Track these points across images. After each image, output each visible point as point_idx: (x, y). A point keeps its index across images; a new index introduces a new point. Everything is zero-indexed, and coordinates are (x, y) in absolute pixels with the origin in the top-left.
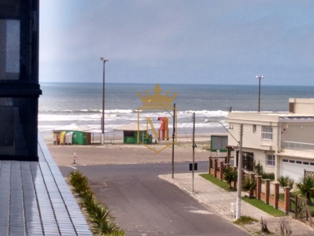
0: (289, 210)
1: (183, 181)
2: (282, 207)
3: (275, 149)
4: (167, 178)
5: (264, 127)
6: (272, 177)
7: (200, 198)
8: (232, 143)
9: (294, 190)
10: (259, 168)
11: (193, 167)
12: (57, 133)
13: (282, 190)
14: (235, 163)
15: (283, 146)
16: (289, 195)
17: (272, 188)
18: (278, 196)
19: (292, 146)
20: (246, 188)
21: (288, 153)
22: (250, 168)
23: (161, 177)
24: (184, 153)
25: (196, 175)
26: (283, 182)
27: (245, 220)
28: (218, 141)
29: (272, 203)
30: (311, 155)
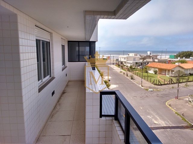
0: (128, 70)
1: (112, 66)
3: (126, 61)
4: (109, 65)
5: (124, 58)
6: (125, 65)
8: (119, 60)
9: (129, 67)
10: (123, 64)
11: (113, 64)
13: (127, 68)
14: (120, 63)
15: (127, 61)
16: (128, 68)
17: (125, 67)
19: (129, 61)
20: (121, 67)
21: (128, 62)
24: (112, 62)
26: (127, 66)
27: (121, 72)
28: (117, 60)
29: (125, 69)
30: (131, 62)
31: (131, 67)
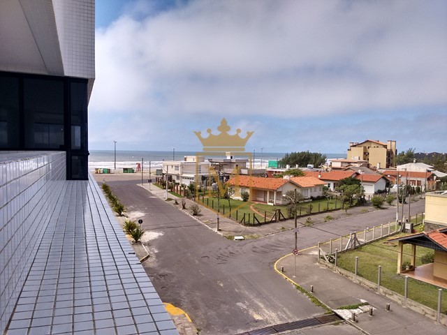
0: (185, 195)
1: (147, 186)
2: (182, 195)
3: (180, 174)
4: (140, 185)
5: (176, 166)
6: (179, 184)
7: (152, 192)
8: (164, 172)
9: (187, 188)
10: (174, 181)
11: (150, 181)
12: (97, 169)
13: (182, 189)
14: (165, 179)
15: (183, 173)
16: (185, 190)
17: (179, 188)
18: (181, 191)
19: (186, 173)
20: (169, 188)
21: (184, 175)
22: (171, 181)
23: (138, 185)
24: (146, 175)
25: (151, 184)
26: (183, 186)
27: (169, 199)
28: (160, 171)
29: (179, 193)
30: (192, 176)
31: (192, 188)
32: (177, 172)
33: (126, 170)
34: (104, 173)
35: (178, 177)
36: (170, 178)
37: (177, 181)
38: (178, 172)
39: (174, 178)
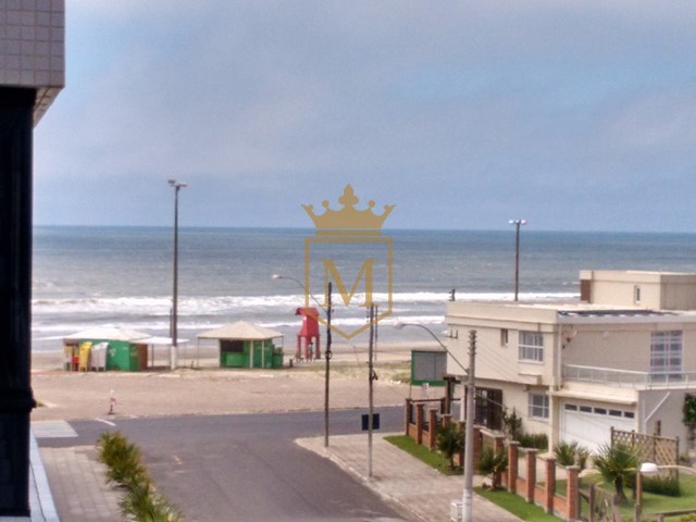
0: (576, 515)
1: (349, 451)
2: (563, 511)
3: (549, 381)
4: (313, 444)
5: (525, 335)
6: (541, 443)
7: (384, 491)
8: (453, 368)
9: (590, 471)
10: (515, 423)
11: (370, 422)
12: (74, 345)
13: (562, 473)
14: (463, 411)
15: (566, 376)
16: (578, 484)
17: (541, 468)
18: (553, 485)
19: (586, 377)
20: (485, 468)
21: (577, 390)
22: (494, 424)
23: (300, 442)
24: (349, 389)
25: (378, 438)
26: (566, 455)
28: (427, 364)
29: (541, 500)
30: (625, 394)
31: (618, 468)
32: (531, 371)
33: (233, 350)
34: (111, 366)
35: (538, 397)
36: (490, 406)
37: (532, 427)
38: (542, 371)
39: (515, 404)
